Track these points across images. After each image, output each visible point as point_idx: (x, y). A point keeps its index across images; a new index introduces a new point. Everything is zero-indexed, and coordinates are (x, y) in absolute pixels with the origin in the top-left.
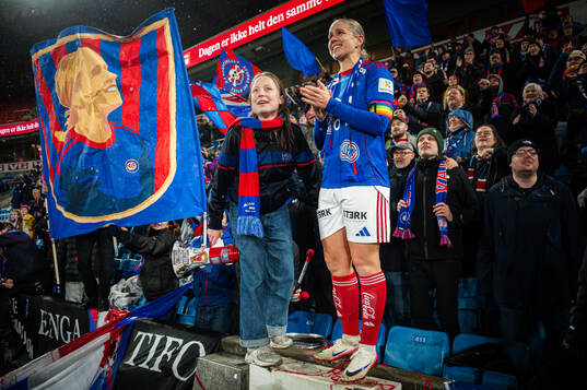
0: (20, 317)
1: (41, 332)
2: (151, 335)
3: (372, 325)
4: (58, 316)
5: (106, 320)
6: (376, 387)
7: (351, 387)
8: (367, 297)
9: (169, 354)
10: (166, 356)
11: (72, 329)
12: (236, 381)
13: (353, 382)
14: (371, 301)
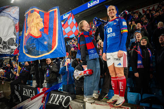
0: (17, 90)
1: (24, 94)
2: (55, 95)
3: (123, 91)
4: (28, 90)
5: (42, 90)
6: (124, 108)
7: (117, 108)
8: (121, 83)
9: (61, 100)
10: (60, 100)
11: (32, 93)
12: (82, 107)
13: (118, 107)
14: (122, 84)
